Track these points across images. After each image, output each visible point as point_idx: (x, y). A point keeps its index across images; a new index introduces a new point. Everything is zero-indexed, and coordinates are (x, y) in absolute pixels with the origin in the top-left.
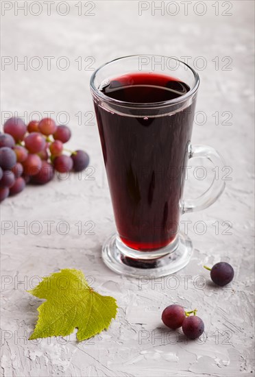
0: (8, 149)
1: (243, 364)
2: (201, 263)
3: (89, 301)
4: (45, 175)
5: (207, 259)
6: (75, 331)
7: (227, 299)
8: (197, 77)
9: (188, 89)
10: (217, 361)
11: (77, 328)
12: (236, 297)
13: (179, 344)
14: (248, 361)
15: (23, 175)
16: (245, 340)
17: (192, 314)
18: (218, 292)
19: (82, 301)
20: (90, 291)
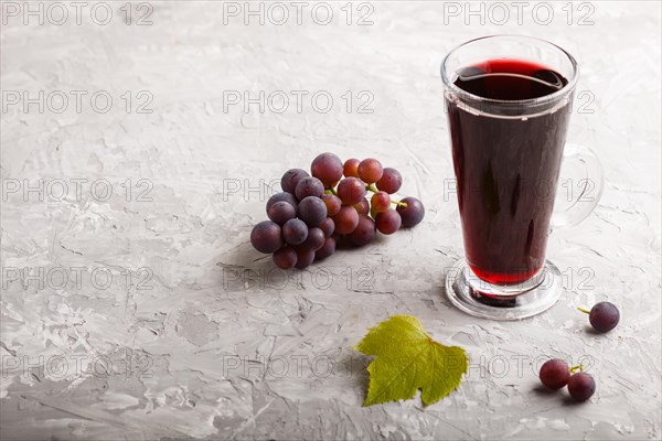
0: (316, 200)
1: (650, 430)
2: (572, 304)
3: (430, 354)
4: (364, 232)
5: (578, 298)
6: (418, 393)
7: (613, 348)
8: (574, 64)
9: (565, 82)
10: (618, 427)
11: (420, 389)
12: (625, 346)
13: (566, 408)
14: (656, 427)
15: (334, 235)
16: (647, 400)
17: (578, 371)
18: (601, 341)
19: (421, 354)
20: (430, 342)
